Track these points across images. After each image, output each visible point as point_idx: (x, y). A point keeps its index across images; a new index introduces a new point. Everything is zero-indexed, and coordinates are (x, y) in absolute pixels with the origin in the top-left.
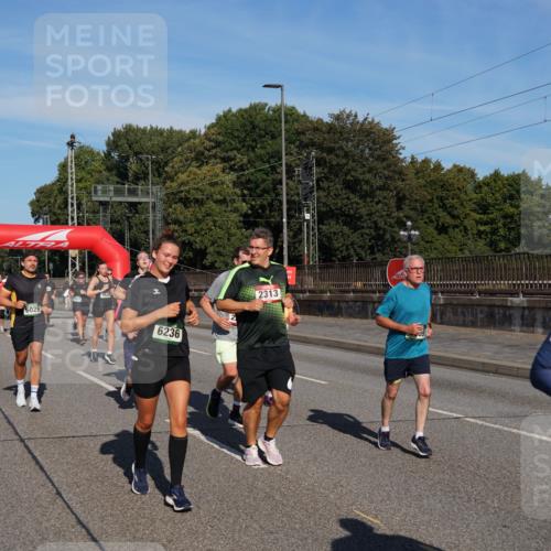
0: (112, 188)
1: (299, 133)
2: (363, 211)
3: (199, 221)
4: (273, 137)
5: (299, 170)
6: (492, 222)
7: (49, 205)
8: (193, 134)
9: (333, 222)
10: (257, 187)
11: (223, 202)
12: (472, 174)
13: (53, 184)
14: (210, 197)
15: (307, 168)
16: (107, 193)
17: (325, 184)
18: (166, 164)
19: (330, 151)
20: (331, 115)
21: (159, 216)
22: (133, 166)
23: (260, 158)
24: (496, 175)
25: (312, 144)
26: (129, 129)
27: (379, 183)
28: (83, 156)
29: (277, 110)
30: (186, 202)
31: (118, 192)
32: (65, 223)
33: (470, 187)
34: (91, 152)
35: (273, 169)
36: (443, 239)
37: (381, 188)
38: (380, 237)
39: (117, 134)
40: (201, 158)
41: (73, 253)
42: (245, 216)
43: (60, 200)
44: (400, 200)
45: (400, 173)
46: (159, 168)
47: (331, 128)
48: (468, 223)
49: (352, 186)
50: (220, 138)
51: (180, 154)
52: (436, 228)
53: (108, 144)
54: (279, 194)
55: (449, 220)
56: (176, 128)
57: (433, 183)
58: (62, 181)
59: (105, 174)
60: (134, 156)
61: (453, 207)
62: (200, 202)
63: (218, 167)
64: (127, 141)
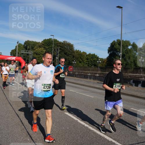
0: (24, 51)
1: (57, 44)
2: (67, 58)
3: (39, 58)
5: (56, 50)
6: (89, 62)
7: (13, 53)
8: (39, 42)
12: (86, 53)
13: (14, 49)
14: (41, 54)
16: (23, 52)
17: (61, 53)
18: (34, 47)
19: (62, 47)
20: (63, 41)
21: (32, 56)
22: (28, 47)
24: (90, 54)
25: (59, 46)
26: (28, 41)
27: (70, 53)
28: (20, 45)
30: (37, 54)
31: (25, 52)
32: (16, 56)
33: (85, 55)
36: (80, 64)
37: (70, 54)
38: (69, 63)
39: (26, 42)
40: (40, 47)
41: (16, 61)
43: (15, 52)
44: (73, 57)
45: (74, 52)
46: (32, 48)
47: (63, 43)
48: (85, 61)
49: (65, 54)
50: (44, 44)
51: (37, 46)
52: (79, 62)
53: (24, 43)
56: (36, 41)
57: (79, 54)
58: (16, 49)
59: (23, 48)
60: (28, 46)
61: (82, 59)
62: (39, 54)
63: (43, 49)
64: (27, 43)
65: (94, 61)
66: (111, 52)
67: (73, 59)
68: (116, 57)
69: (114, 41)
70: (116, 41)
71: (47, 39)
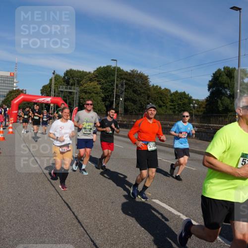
1: (120, 75)
2: (138, 99)
4: (113, 76)
5: (119, 85)
6: (174, 105)
7: (46, 91)
8: (90, 73)
9: (128, 102)
10: (107, 89)
11: (97, 93)
12: (170, 91)
13: (48, 85)
14: (93, 92)
15: (122, 85)
16: (63, 88)
17: (127, 90)
18: (81, 81)
19: (129, 81)
20: (131, 71)
21: (77, 96)
22: (71, 81)
23: (108, 81)
24: (177, 92)
25: (124, 79)
26: (71, 70)
27: (143, 91)
28: (57, 77)
29: (115, 68)
30: (86, 93)
31: (66, 88)
32: (50, 96)
33: (169, 95)
34: (59, 76)
35: (112, 85)
37: (143, 93)
38: (142, 107)
39: (67, 72)
40: (91, 80)
41: (52, 105)
42: (103, 98)
43: (49, 89)
44: (149, 97)
45: (149, 89)
46: (79, 82)
47: (130, 74)
48: (168, 105)
49: (135, 91)
50: (97, 75)
51: (86, 78)
53: (65, 74)
54: (113, 92)
55: (162, 104)
56: (85, 71)
57: (158, 93)
58: (50, 84)
59: (63, 83)
60: (72, 78)
61: (164, 100)
62: (90, 93)
63: (96, 83)
64: (70, 74)
65: (184, 104)
66: (214, 89)
67: (148, 101)
68: (222, 97)
69: (219, 70)
70: (222, 70)
71: (104, 67)
